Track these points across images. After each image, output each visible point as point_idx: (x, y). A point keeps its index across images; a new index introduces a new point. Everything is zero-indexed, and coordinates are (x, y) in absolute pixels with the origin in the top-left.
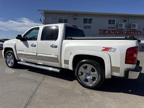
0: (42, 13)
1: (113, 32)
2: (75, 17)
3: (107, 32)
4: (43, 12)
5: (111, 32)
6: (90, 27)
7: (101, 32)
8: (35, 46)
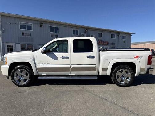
8: (67, 58)
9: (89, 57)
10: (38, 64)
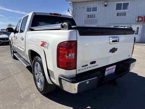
0: (70, 4)
2: (106, 3)
4: (70, 2)
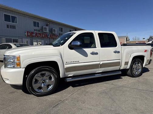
1: (40, 35)
3: (34, 35)
5: (38, 35)
6: (14, 27)
7: (29, 34)
8: (97, 54)
9: (115, 52)
10: (66, 62)
